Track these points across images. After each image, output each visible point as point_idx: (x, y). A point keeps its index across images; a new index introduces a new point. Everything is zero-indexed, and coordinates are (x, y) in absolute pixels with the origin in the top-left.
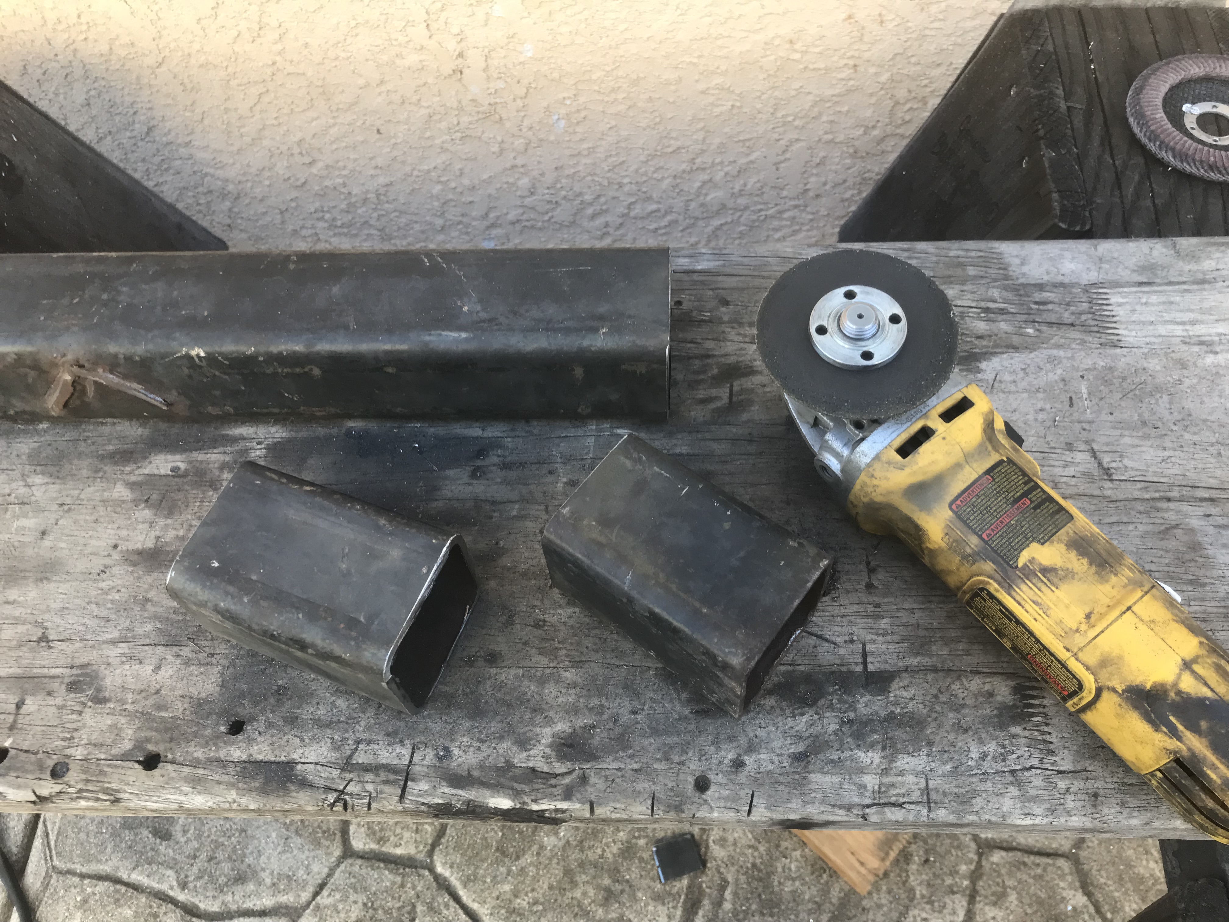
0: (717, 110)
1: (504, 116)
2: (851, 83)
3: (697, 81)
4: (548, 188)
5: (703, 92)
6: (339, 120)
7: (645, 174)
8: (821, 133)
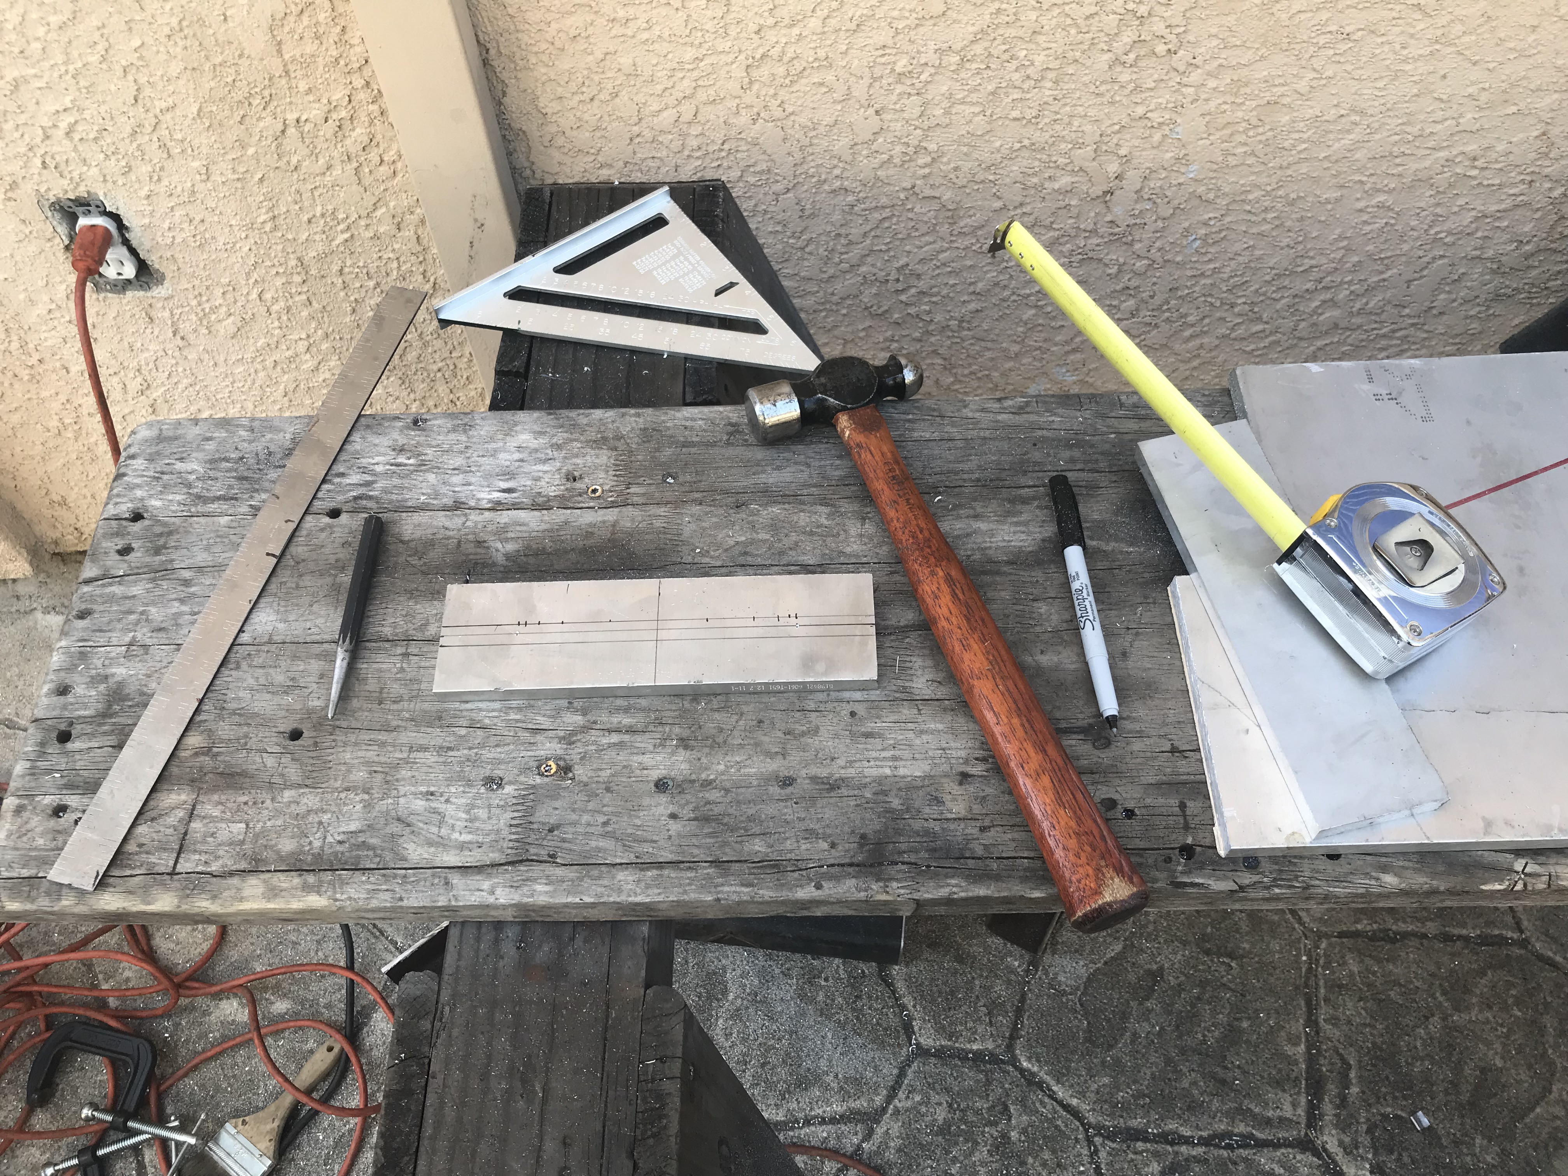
0: (1368, 228)
1: (1137, 237)
2: (1521, 198)
3: (1358, 199)
4: (1153, 310)
5: (1361, 211)
6: (956, 245)
7: (1264, 294)
8: (1469, 249)
